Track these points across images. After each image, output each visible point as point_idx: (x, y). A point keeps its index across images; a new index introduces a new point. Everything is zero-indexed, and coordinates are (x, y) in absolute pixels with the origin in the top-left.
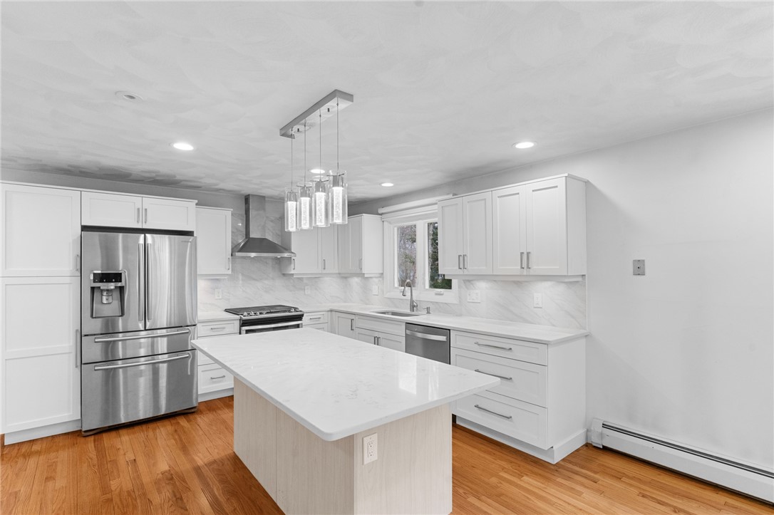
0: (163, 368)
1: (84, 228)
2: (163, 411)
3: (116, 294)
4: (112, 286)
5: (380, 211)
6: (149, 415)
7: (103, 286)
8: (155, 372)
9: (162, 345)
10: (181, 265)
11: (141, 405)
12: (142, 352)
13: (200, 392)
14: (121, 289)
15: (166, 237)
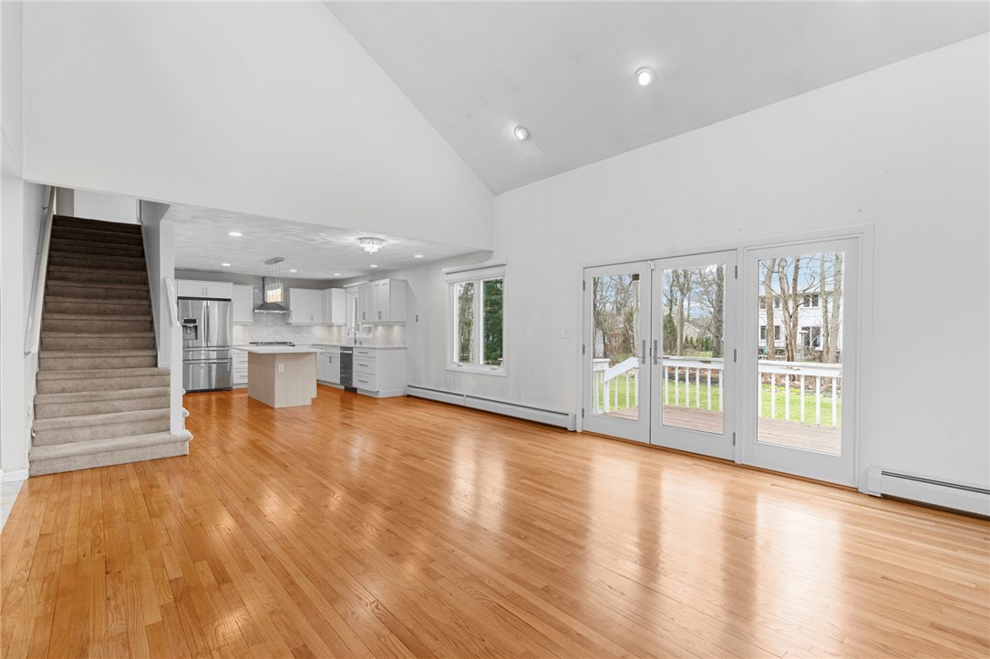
0: (214, 366)
1: (179, 298)
2: (213, 387)
3: (194, 330)
4: (192, 325)
5: (345, 286)
6: (207, 388)
7: (188, 325)
8: (210, 368)
9: (214, 355)
10: (225, 317)
11: (202, 382)
12: (203, 357)
13: (234, 382)
14: (196, 327)
15: (216, 302)
